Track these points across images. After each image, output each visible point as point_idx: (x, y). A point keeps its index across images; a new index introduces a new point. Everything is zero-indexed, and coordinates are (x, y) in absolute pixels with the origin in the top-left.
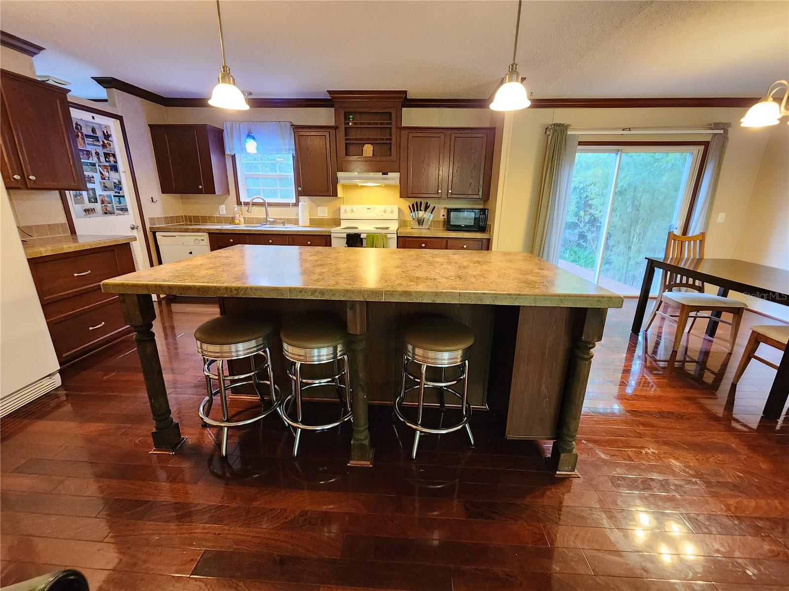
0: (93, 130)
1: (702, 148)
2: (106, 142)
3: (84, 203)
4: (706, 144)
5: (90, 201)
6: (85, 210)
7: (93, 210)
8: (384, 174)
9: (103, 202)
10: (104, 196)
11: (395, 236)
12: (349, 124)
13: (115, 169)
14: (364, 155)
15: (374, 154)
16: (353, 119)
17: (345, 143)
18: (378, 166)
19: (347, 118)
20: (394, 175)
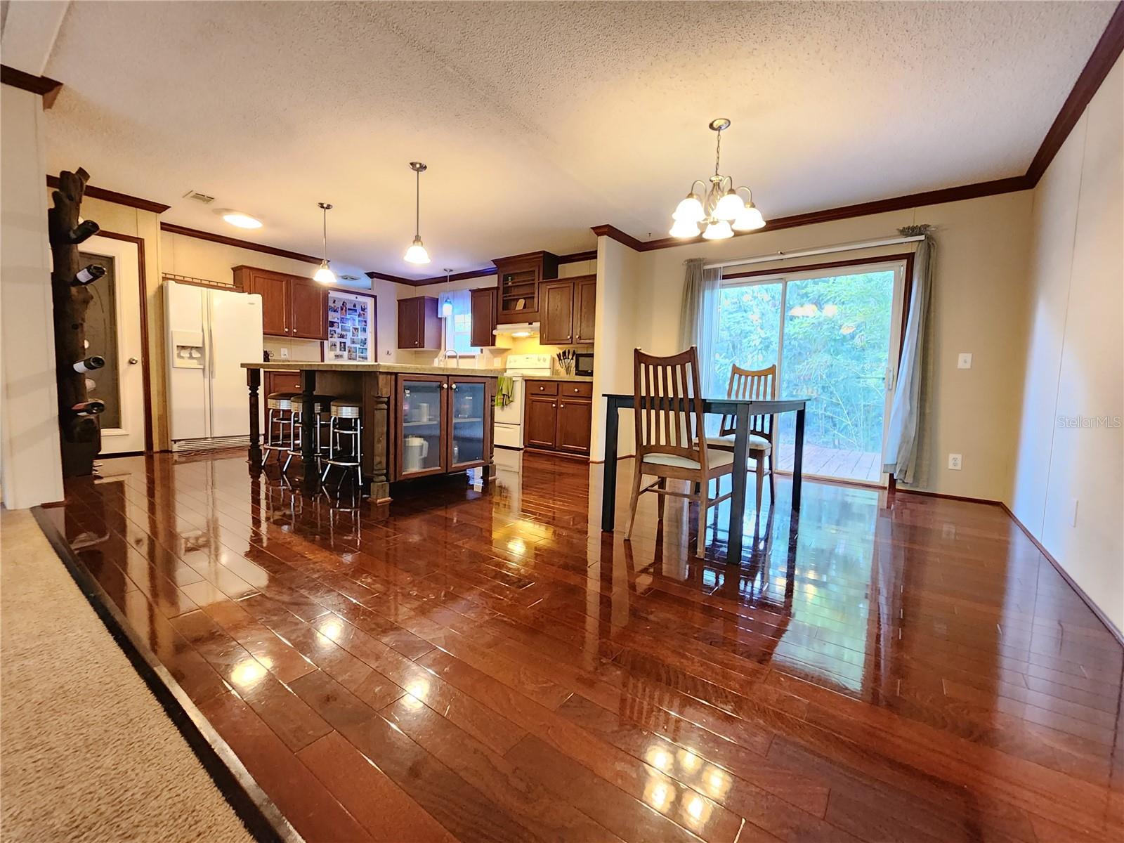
0: (355, 306)
1: (904, 262)
2: (362, 312)
3: (336, 351)
4: (910, 258)
5: (340, 350)
6: (336, 356)
7: (341, 356)
8: (530, 324)
9: (349, 351)
10: (351, 348)
11: (520, 379)
12: (508, 284)
13: (364, 330)
14: (517, 309)
15: (525, 307)
16: (512, 279)
17: (503, 300)
18: (526, 318)
19: (506, 279)
20: (537, 325)
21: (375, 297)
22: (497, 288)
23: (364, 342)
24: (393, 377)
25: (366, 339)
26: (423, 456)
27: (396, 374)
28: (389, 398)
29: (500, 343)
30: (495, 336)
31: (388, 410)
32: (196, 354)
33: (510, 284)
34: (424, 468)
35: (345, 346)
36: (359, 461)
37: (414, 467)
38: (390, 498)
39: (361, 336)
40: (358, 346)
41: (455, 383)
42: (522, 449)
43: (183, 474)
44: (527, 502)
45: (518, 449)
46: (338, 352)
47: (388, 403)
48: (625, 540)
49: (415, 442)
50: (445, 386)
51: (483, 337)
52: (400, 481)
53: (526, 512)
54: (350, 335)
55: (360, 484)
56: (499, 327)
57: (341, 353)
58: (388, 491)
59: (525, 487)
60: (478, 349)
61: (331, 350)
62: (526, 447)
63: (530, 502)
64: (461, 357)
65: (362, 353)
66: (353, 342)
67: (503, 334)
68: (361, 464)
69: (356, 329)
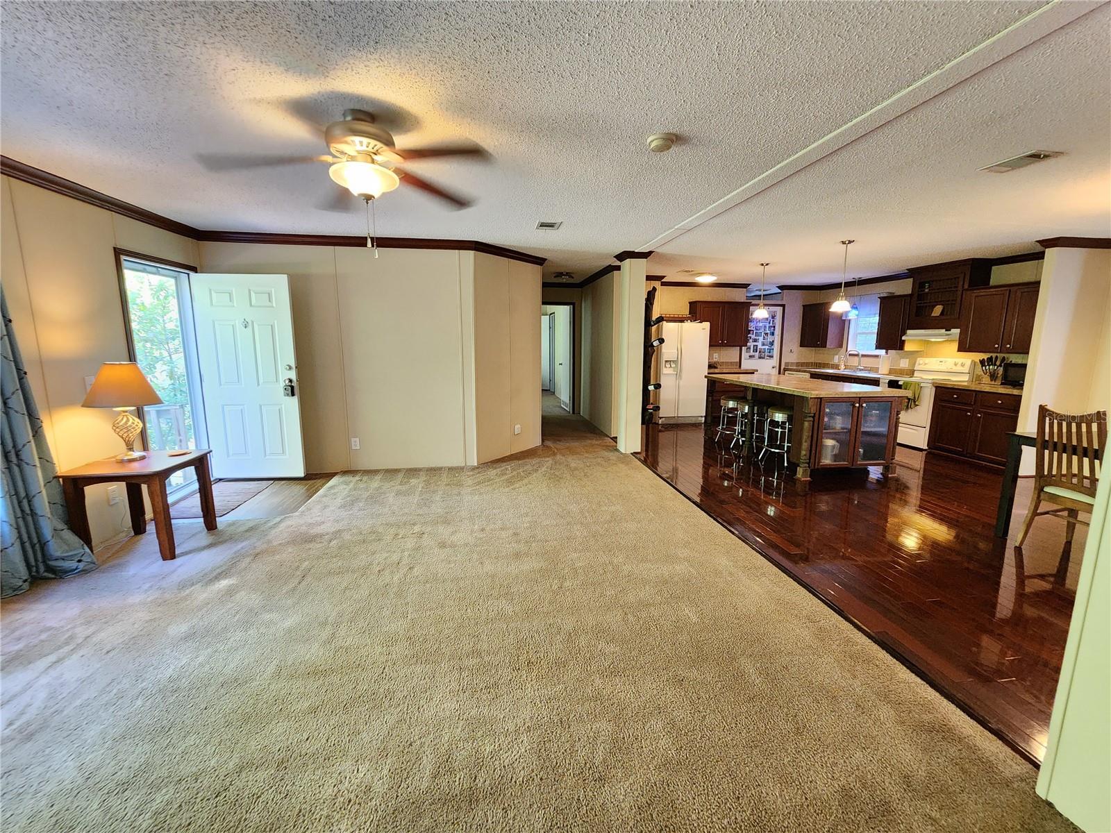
3: (750, 352)
5: (754, 351)
6: (750, 356)
7: (754, 356)
8: (947, 330)
9: (760, 352)
10: (762, 349)
11: (930, 385)
12: (924, 291)
13: (773, 334)
14: (933, 315)
15: (942, 313)
16: (929, 287)
17: (917, 307)
18: (943, 323)
19: (922, 286)
20: (956, 332)
21: (783, 306)
22: (910, 296)
23: (772, 343)
24: (819, 400)
25: (773, 341)
26: (834, 453)
27: (821, 398)
28: (815, 414)
29: (908, 347)
30: (904, 341)
31: (813, 422)
32: (673, 365)
33: (927, 290)
34: (835, 461)
35: (757, 348)
36: (786, 449)
37: (827, 461)
38: (809, 479)
39: (770, 339)
40: (767, 347)
41: (865, 402)
42: (925, 450)
43: (664, 438)
44: (924, 500)
45: (921, 450)
46: (752, 353)
47: (813, 417)
48: (1016, 547)
49: (830, 442)
50: (857, 405)
51: (890, 339)
52: (818, 469)
53: (922, 509)
54: (761, 339)
55: (786, 464)
56: (909, 332)
57: (753, 354)
58: (809, 473)
59: (924, 489)
60: (882, 352)
61: (747, 352)
62: (929, 448)
63: (929, 502)
64: (863, 356)
65: (770, 352)
66: (763, 345)
67: (913, 339)
68: (788, 452)
69: (766, 334)
